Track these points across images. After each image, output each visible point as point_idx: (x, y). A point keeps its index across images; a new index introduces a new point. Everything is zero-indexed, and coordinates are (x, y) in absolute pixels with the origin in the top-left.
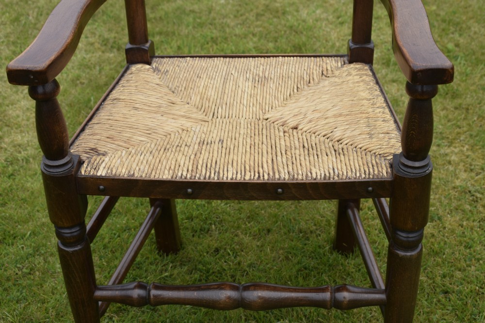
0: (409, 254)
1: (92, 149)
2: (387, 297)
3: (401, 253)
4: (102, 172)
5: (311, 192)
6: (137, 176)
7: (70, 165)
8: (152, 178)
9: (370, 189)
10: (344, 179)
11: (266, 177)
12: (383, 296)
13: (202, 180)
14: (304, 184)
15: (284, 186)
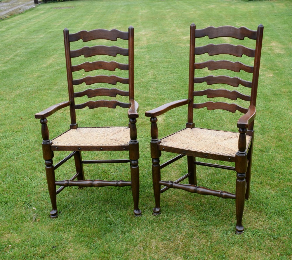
0: (240, 181)
1: (165, 141)
2: (236, 196)
3: (238, 181)
4: (165, 145)
5: (214, 157)
6: (172, 147)
7: (157, 141)
8: (176, 147)
9: (230, 159)
10: (223, 155)
11: (204, 152)
12: (235, 196)
13: (188, 150)
14: (212, 154)
15: (207, 154)
